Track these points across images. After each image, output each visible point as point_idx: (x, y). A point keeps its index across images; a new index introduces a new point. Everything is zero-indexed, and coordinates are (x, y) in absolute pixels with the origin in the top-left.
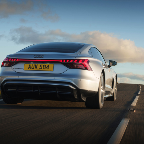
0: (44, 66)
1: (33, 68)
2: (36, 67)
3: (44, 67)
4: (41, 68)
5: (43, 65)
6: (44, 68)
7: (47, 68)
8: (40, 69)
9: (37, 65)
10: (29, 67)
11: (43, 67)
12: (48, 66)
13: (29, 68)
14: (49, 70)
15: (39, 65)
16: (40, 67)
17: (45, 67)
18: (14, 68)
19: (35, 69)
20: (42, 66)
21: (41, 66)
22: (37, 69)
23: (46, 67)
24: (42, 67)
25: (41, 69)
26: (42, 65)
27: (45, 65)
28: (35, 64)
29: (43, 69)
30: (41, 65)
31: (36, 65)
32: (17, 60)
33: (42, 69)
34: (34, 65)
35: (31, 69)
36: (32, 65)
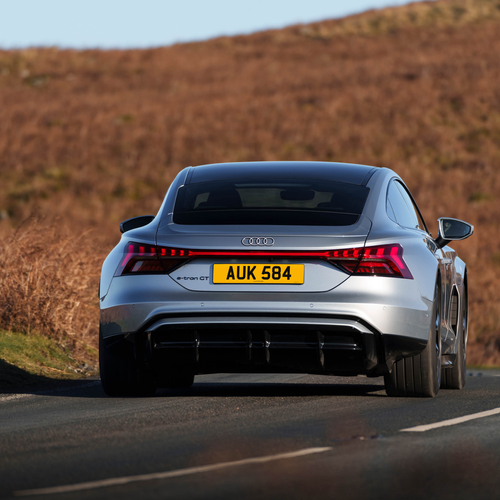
0: (277, 270)
1: (241, 275)
2: (250, 273)
3: (274, 273)
4: (266, 276)
5: (272, 266)
6: (276, 276)
7: (284, 275)
8: (263, 278)
9: (255, 267)
10: (230, 274)
11: (271, 273)
12: (288, 269)
13: (231, 278)
14: (292, 280)
15: (260, 267)
16: (264, 272)
17: (279, 273)
18: (179, 278)
19: (248, 278)
20: (270, 271)
21: (267, 270)
22: (254, 278)
23: (282, 273)
24: (268, 273)
25: (268, 278)
26: (269, 267)
27: (279, 268)
28: (247, 265)
29: (274, 278)
30: (265, 268)
31: (252, 266)
32: (191, 254)
33: (271, 280)
34: (245, 267)
35: (237, 280)
36: (239, 267)
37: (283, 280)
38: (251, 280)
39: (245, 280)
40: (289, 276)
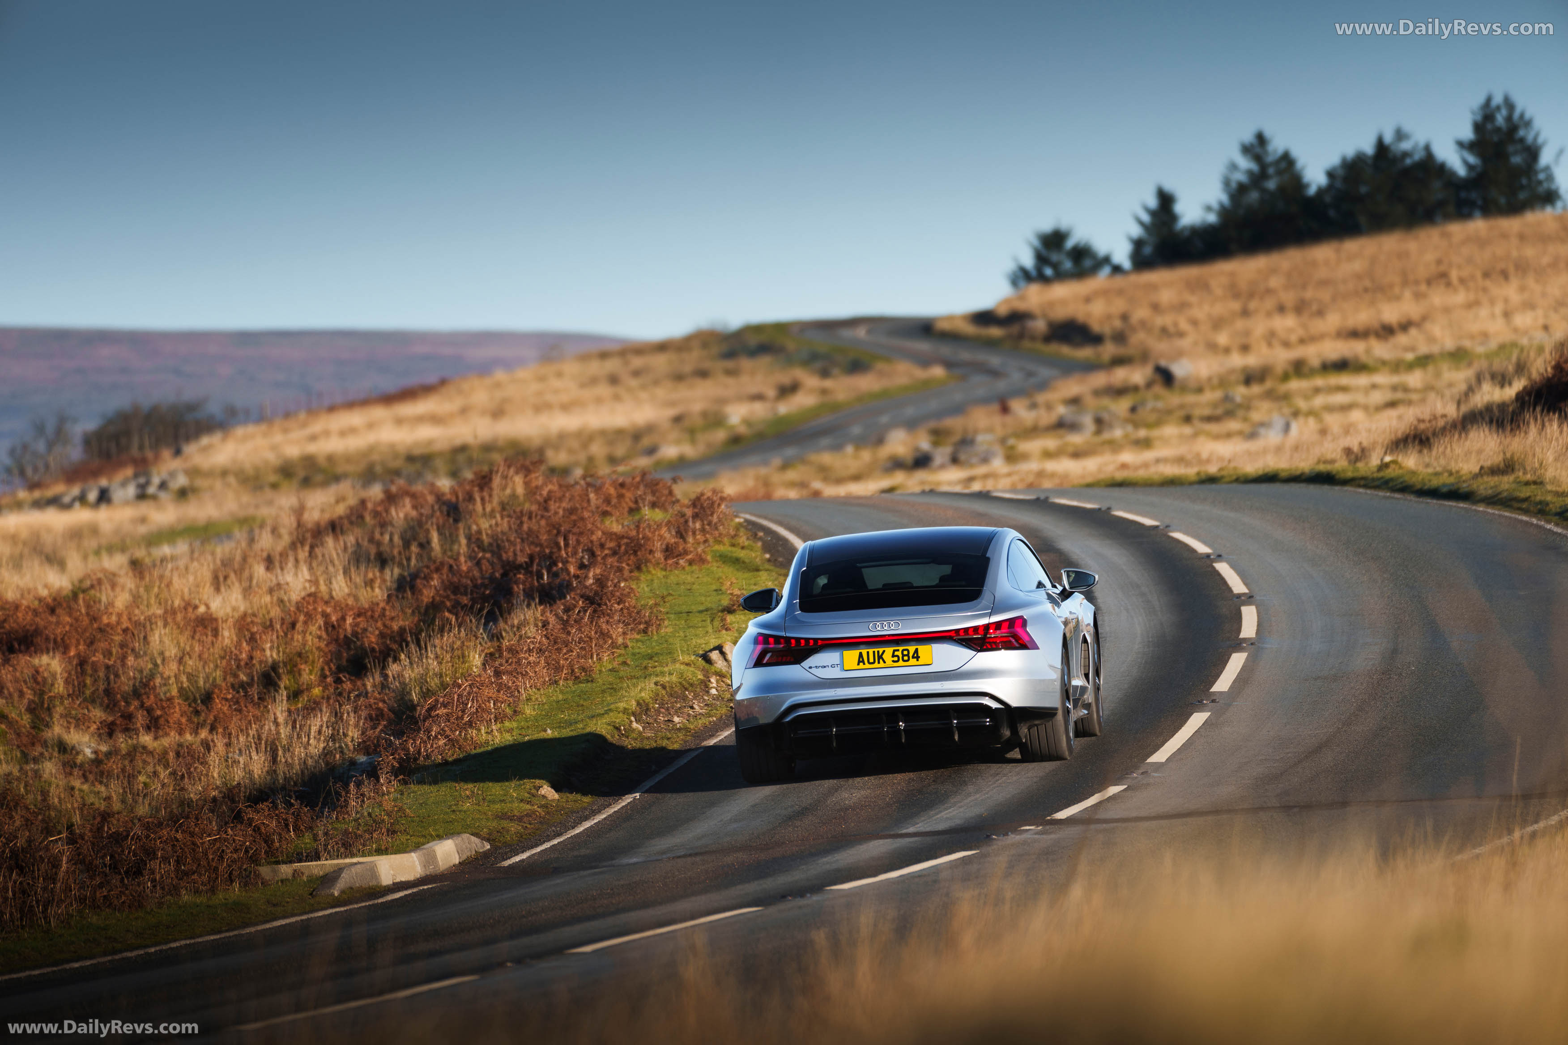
0: (906, 653)
1: (871, 660)
2: (880, 657)
3: (903, 655)
4: (896, 659)
5: (901, 648)
6: (906, 658)
7: (913, 657)
8: (893, 661)
9: (884, 651)
10: (861, 660)
11: (901, 656)
12: (916, 651)
13: (861, 664)
14: (921, 662)
15: (889, 651)
16: (893, 656)
17: (908, 655)
18: (810, 668)
19: (879, 663)
20: (899, 653)
21: (896, 653)
22: (885, 662)
23: (911, 655)
24: (898, 656)
25: (898, 661)
26: (898, 650)
27: (908, 651)
28: (876, 650)
29: (904, 661)
30: (894, 651)
31: (881, 650)
32: (820, 643)
33: (901, 663)
34: (874, 652)
35: (867, 666)
36: (868, 653)
37: (913, 661)
38: (882, 664)
39: (876, 665)
40: (918, 658)
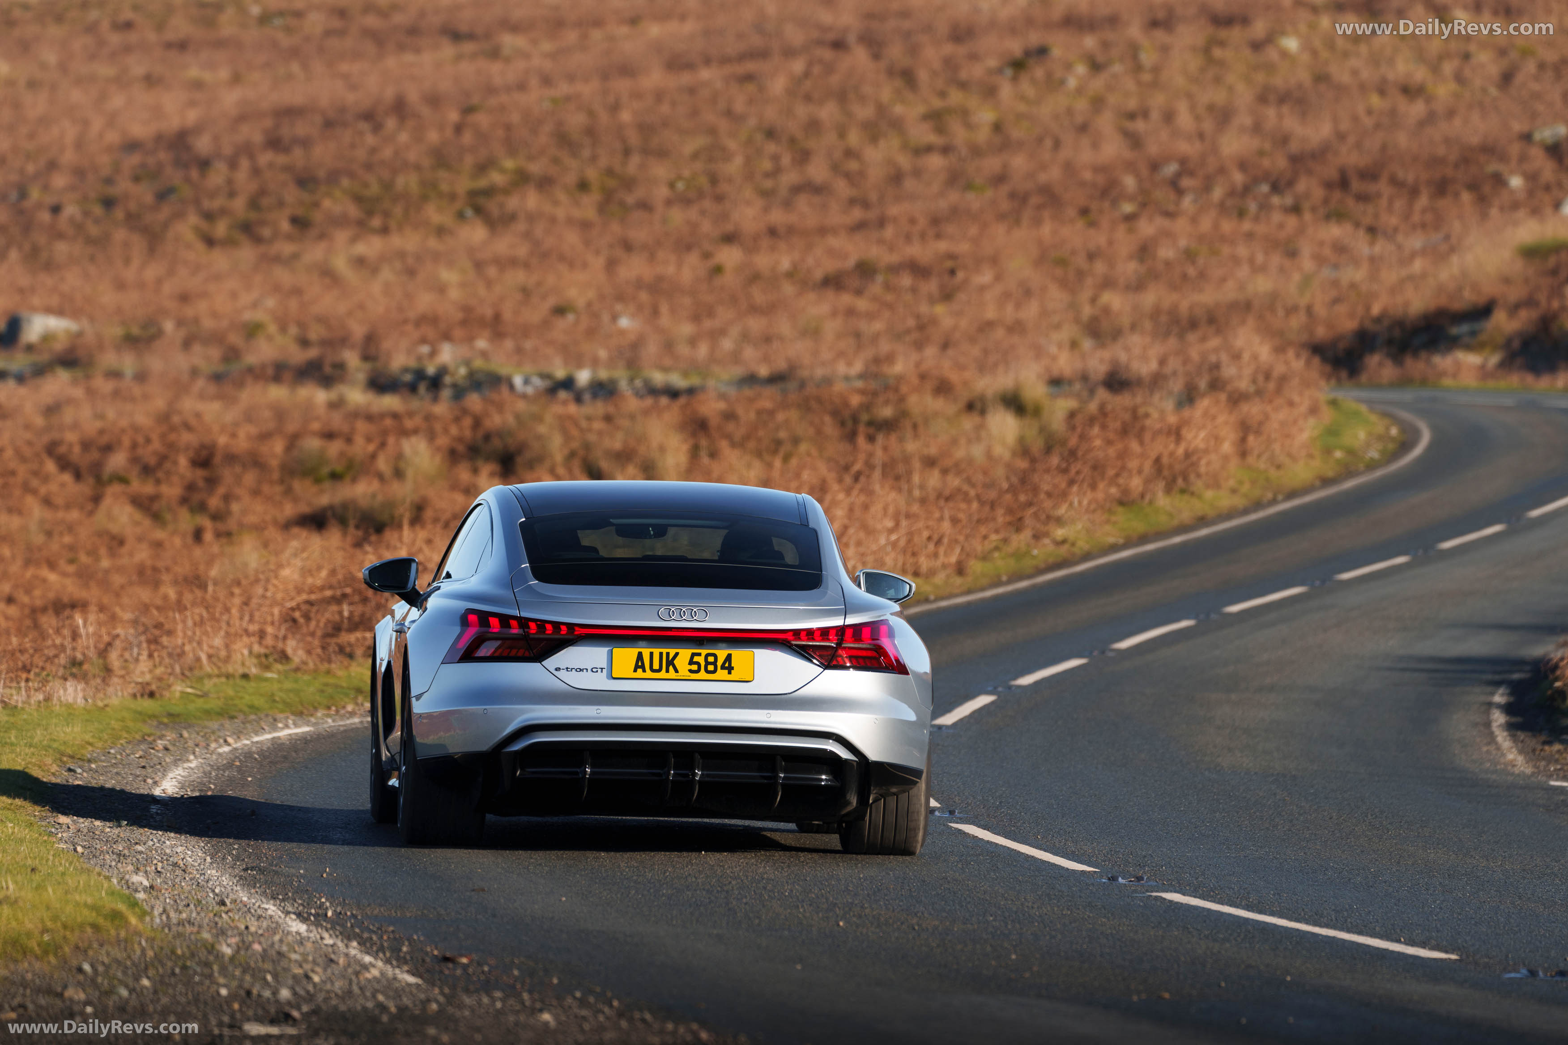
0: (711, 659)
1: (656, 666)
2: (671, 663)
3: (707, 663)
4: (695, 667)
5: (704, 652)
6: (711, 668)
7: (723, 667)
8: (691, 671)
9: (677, 654)
10: (639, 664)
11: (703, 664)
12: (729, 658)
13: (640, 670)
14: (735, 675)
15: (684, 654)
16: (691, 662)
17: (715, 663)
18: (558, 669)
19: (667, 671)
20: (701, 660)
21: (696, 659)
22: (676, 671)
23: (719, 664)
24: (698, 664)
25: (698, 671)
26: (699, 654)
27: (715, 656)
28: (664, 651)
29: (707, 671)
30: (693, 655)
31: (672, 652)
32: (576, 630)
33: (702, 674)
34: (661, 654)
35: (649, 674)
36: (651, 654)
37: (722, 674)
38: (672, 674)
39: (663, 674)
40: (730, 669)
